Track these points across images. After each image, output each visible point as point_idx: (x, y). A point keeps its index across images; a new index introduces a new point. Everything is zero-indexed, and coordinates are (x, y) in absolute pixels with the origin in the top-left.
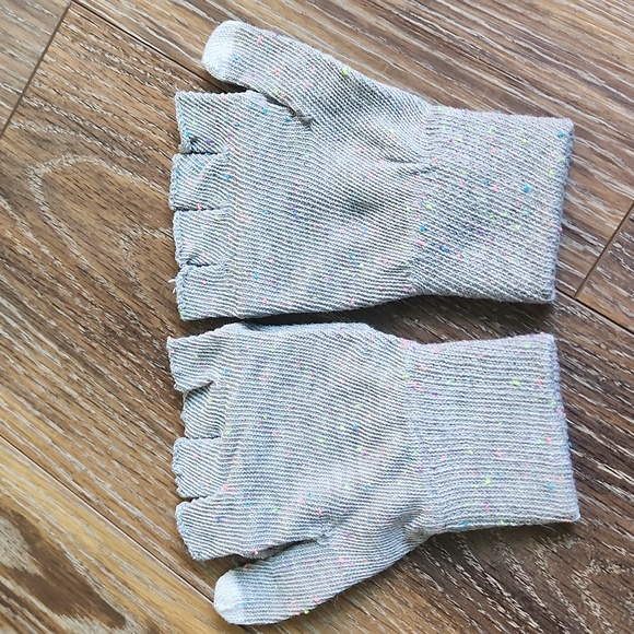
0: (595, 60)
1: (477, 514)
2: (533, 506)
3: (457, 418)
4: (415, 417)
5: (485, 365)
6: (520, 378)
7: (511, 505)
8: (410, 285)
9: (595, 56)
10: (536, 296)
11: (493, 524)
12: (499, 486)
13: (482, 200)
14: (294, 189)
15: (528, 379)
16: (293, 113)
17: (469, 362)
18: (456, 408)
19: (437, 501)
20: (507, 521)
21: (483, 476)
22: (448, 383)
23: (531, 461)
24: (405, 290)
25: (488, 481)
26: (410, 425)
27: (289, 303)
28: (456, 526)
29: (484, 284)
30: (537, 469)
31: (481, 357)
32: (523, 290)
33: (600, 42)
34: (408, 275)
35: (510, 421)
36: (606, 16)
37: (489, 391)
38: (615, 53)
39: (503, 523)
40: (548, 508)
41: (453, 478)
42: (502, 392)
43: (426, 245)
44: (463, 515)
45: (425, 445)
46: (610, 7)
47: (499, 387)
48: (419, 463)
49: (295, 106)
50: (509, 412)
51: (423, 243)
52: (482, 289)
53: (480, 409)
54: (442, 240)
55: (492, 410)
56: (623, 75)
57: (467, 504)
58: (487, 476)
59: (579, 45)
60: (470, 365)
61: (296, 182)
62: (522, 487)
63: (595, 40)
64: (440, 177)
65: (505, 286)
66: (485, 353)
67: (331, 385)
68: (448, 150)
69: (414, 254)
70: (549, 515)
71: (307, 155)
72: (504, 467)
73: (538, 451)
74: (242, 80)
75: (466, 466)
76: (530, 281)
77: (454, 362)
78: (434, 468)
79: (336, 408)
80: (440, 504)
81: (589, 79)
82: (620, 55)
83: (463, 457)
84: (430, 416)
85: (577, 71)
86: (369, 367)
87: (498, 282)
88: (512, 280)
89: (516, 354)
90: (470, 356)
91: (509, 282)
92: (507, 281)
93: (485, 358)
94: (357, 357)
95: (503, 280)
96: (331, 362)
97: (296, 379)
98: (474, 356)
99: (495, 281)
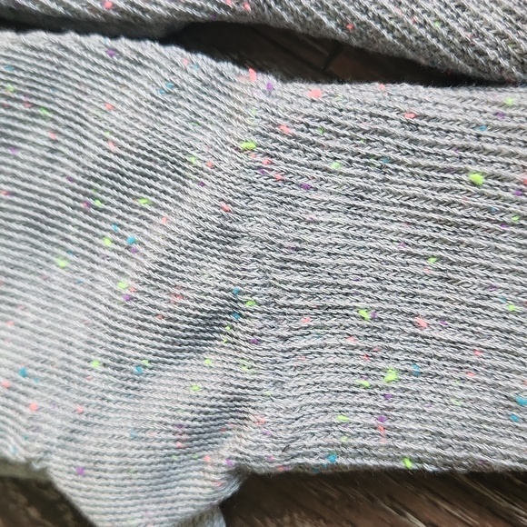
1: (359, 441)
2: (477, 436)
3: (342, 241)
4: (257, 230)
5: (415, 135)
6: (488, 170)
7: (432, 428)
10: (504, 63)
11: (387, 464)
12: (413, 387)
15: (505, 173)
17: (383, 126)
18: (344, 219)
19: (281, 404)
20: (420, 461)
21: (382, 365)
22: (334, 166)
23: (487, 343)
25: (391, 376)
26: (246, 246)
28: (313, 461)
29: (399, 20)
30: (499, 362)
31: (408, 117)
32: (480, 44)
35: (453, 258)
37: (418, 191)
39: (409, 465)
40: (508, 442)
41: (320, 360)
42: (445, 197)
44: (329, 439)
45: (271, 290)
47: (439, 185)
48: (254, 324)
50: (453, 239)
52: (391, 30)
53: (394, 227)
55: (420, 232)
57: (341, 418)
58: (391, 366)
60: (384, 134)
62: (461, 394)
65: (444, 31)
66: (420, 110)
67: (91, 155)
70: (508, 457)
72: (428, 350)
73: (504, 326)
75: (350, 342)
76: (500, 27)
77: (349, 123)
78: (285, 339)
79: (97, 203)
80: (287, 410)
83: (347, 322)
84: (288, 231)
86: (175, 120)
87: (429, 20)
88: (461, 21)
89: (485, 115)
90: (386, 113)
91: (454, 25)
92: (449, 21)
93: (417, 121)
94: (149, 97)
95: (442, 16)
96: (92, 106)
97: (23, 136)
98: (394, 115)
99: (425, 16)
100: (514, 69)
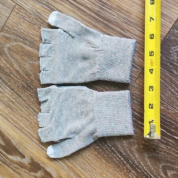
1: (110, 133)
2: (123, 131)
3: (106, 110)
6: (121, 101)
7: (118, 131)
10: (125, 81)
11: (114, 135)
12: (115, 126)
13: (114, 58)
14: (69, 53)
18: (106, 107)
20: (117, 134)
22: (104, 101)
24: (95, 79)
26: (95, 111)
27: (67, 81)
28: (105, 135)
30: (124, 122)
32: (122, 80)
34: (96, 75)
35: (118, 111)
41: (104, 124)
43: (100, 68)
45: (98, 116)
47: (116, 103)
48: (97, 120)
49: (70, 33)
52: (113, 79)
53: (111, 108)
54: (104, 67)
55: (114, 108)
57: (107, 130)
58: (113, 124)
59: (138, 22)
60: (110, 97)
61: (70, 51)
62: (121, 126)
64: (104, 52)
65: (118, 79)
66: (113, 95)
67: (77, 101)
68: (106, 46)
69: (97, 70)
70: (127, 133)
71: (73, 45)
72: (116, 122)
73: (124, 118)
76: (124, 78)
77: (106, 96)
78: (100, 121)
79: (78, 107)
80: (101, 130)
83: (107, 119)
84: (100, 109)
86: (86, 97)
94: (83, 94)
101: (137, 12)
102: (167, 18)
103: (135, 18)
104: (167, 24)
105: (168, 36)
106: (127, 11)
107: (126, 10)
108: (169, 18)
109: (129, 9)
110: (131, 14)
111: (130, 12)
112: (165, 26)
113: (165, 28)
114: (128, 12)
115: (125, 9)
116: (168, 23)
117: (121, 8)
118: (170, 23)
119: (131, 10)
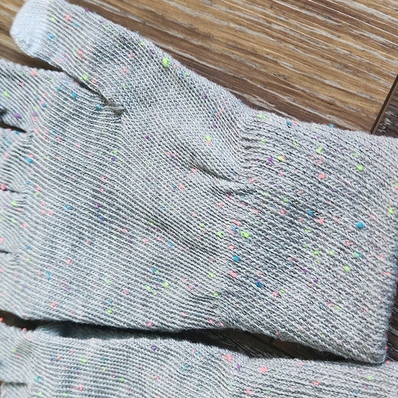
0: (262, 83)
8: (217, 319)
9: (262, 79)
10: (363, 356)
13: (306, 232)
14: (100, 187)
16: (105, 102)
17: (303, 389)
24: (211, 322)
27: (80, 312)
29: (302, 332)
32: (348, 347)
33: (265, 62)
34: (215, 307)
36: (267, 34)
38: (281, 73)
43: (238, 277)
46: (270, 23)
49: (107, 93)
51: (234, 275)
52: (299, 336)
54: (258, 273)
56: (293, 97)
59: (243, 68)
61: (102, 179)
63: (260, 61)
64: (258, 201)
65: (327, 339)
66: (321, 380)
68: (266, 172)
69: (224, 286)
71: (116, 150)
74: (54, 60)
76: (357, 339)
81: (258, 103)
82: (286, 75)
85: (245, 96)
86: (190, 385)
87: (319, 333)
88: (335, 334)
89: (357, 385)
90: (303, 382)
91: (332, 336)
92: (329, 334)
93: (321, 387)
94: (176, 373)
95: (325, 331)
96: (147, 376)
97: (113, 392)
98: (307, 383)
99: (316, 331)
100: (369, 359)
101: (232, 25)
102: (372, 30)
103: (227, 52)
104: (377, 60)
105: (390, 113)
106: (188, 29)
107: (185, 22)
108: (383, 27)
109: (196, 19)
110: (207, 37)
111: (202, 29)
112: (370, 68)
113: (368, 80)
114: (192, 32)
115: (180, 20)
116: (379, 54)
117: (163, 18)
118: (389, 52)
119: (205, 23)
